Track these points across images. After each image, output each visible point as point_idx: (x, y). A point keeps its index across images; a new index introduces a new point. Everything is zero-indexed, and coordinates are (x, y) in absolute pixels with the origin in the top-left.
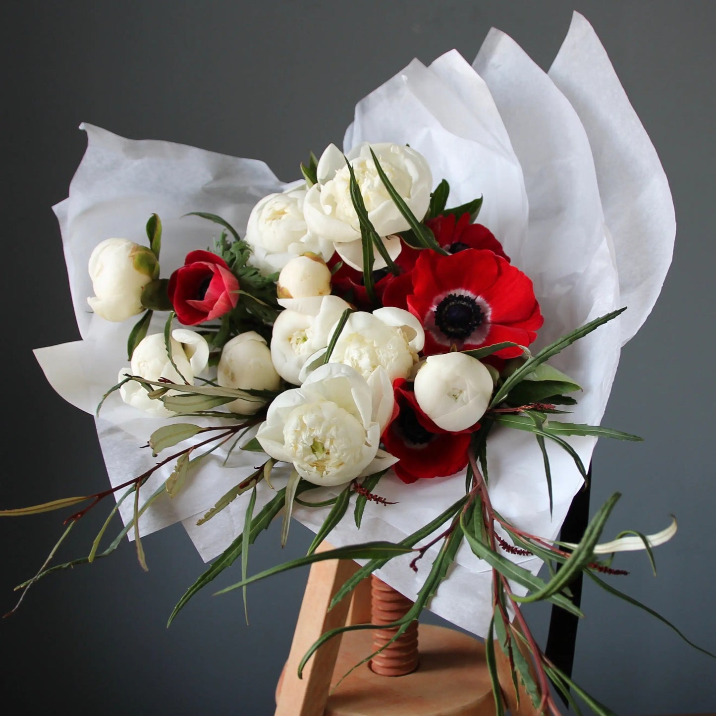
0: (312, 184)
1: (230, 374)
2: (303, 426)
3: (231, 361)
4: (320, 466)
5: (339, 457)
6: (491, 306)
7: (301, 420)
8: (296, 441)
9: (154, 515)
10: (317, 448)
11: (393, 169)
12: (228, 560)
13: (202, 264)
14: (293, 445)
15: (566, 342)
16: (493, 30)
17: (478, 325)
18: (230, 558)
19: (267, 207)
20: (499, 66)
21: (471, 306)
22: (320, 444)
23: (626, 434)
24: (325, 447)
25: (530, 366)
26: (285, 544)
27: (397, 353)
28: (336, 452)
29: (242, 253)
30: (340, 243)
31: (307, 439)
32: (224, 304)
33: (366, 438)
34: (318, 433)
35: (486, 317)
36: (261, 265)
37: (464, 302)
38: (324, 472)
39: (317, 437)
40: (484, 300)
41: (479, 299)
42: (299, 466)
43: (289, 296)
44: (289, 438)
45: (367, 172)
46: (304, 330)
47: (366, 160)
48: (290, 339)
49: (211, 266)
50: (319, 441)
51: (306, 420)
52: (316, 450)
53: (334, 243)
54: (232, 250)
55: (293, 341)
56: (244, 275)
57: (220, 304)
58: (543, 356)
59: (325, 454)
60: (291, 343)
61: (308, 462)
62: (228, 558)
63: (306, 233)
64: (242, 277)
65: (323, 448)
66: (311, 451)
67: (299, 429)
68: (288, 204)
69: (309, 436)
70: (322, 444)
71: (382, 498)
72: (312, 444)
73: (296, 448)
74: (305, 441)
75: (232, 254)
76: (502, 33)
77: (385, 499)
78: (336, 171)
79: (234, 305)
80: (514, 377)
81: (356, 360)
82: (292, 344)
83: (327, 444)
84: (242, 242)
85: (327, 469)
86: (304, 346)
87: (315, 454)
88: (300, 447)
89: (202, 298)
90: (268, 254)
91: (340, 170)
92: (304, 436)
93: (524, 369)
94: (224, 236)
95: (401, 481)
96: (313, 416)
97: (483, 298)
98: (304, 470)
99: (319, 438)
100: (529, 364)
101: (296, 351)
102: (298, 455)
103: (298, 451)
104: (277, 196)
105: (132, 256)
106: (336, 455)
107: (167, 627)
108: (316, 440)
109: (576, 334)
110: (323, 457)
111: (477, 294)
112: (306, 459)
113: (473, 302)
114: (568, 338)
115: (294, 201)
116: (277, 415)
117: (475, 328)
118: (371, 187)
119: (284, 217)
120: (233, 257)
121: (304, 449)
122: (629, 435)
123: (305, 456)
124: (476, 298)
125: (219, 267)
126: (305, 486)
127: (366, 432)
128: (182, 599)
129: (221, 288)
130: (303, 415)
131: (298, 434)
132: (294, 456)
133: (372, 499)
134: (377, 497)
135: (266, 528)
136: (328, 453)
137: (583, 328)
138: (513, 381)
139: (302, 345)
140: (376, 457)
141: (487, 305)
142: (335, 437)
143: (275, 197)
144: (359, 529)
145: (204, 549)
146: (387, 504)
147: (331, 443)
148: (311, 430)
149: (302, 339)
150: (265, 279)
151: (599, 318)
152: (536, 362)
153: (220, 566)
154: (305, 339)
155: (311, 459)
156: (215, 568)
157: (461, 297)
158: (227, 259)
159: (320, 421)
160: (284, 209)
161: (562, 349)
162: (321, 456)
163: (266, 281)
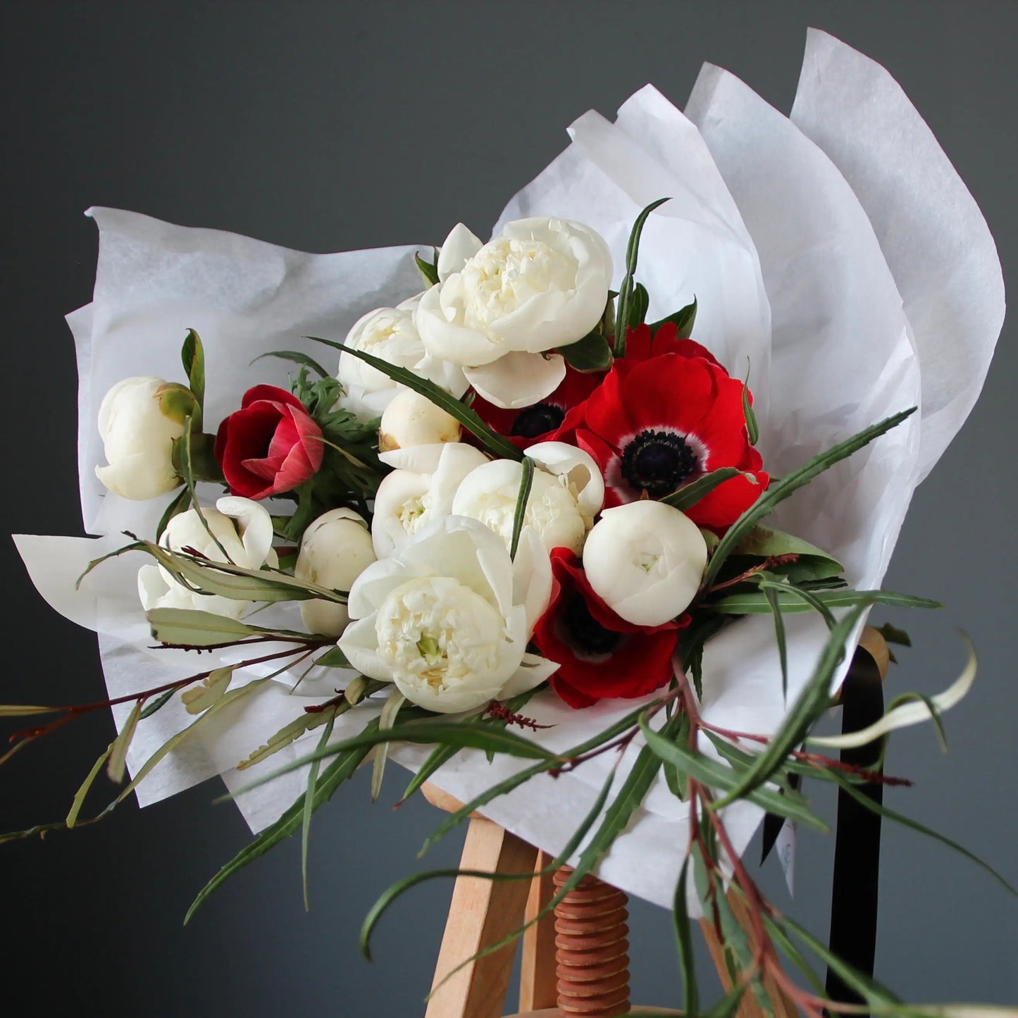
0: (431, 284)
1: (310, 573)
2: (404, 612)
3: (312, 553)
4: (434, 676)
5: (462, 659)
6: (708, 448)
7: (401, 603)
8: (394, 639)
9: (178, 767)
10: (428, 648)
11: (551, 250)
12: (288, 828)
13: (265, 403)
14: (389, 643)
15: (821, 466)
16: (706, 66)
17: (687, 473)
18: (291, 824)
19: (367, 328)
20: (719, 121)
21: (676, 446)
22: (431, 641)
23: (916, 598)
24: (440, 646)
25: (763, 506)
26: (377, 796)
27: (558, 511)
28: (457, 652)
29: (328, 392)
30: (472, 368)
31: (410, 633)
32: (298, 463)
33: (504, 629)
34: (427, 621)
35: (700, 463)
36: (357, 410)
37: (665, 442)
38: (441, 687)
39: (426, 629)
40: (697, 438)
41: (691, 438)
42: (401, 679)
43: (395, 447)
44: (383, 633)
45: (510, 256)
46: (419, 498)
47: (510, 241)
48: (400, 515)
49: (277, 405)
50: (429, 635)
51: (407, 603)
52: (426, 652)
53: (463, 369)
54: (313, 390)
55: (405, 516)
56: (329, 423)
57: (291, 460)
58: (783, 489)
59: (440, 657)
60: (401, 519)
61: (414, 671)
62: (289, 823)
63: (423, 357)
64: (327, 426)
65: (438, 648)
66: (419, 653)
67: (397, 617)
68: (399, 319)
69: (414, 627)
70: (436, 641)
71: (529, 720)
72: (419, 639)
73: (395, 648)
74: (407, 635)
75: (313, 394)
76: (721, 69)
77: (534, 721)
78: (466, 260)
79: (316, 466)
80: (739, 525)
81: (495, 526)
82: (402, 521)
83: (442, 641)
84: (330, 379)
85: (445, 681)
86: (418, 521)
87: (424, 657)
88: (400, 645)
89: (264, 454)
90: (367, 392)
91: (471, 259)
92: (406, 628)
93: (754, 510)
94: (304, 374)
95: (566, 704)
96: (419, 595)
97: (696, 436)
98: (408, 684)
99: (430, 630)
100: (763, 502)
101: (409, 531)
102: (399, 659)
103: (398, 653)
104: (383, 311)
105: (159, 396)
106: (458, 656)
107: (185, 924)
108: (424, 634)
109: (836, 452)
110: (437, 662)
111: (688, 431)
112: (410, 666)
113: (681, 441)
114: (824, 459)
115: (408, 315)
116: (362, 597)
117: (683, 477)
118: (514, 274)
119: (391, 337)
120: (315, 398)
121: (406, 648)
122: (922, 600)
123: (408, 661)
124: (686, 436)
125: (290, 406)
126: (410, 711)
127: (505, 620)
128: (210, 882)
129: (292, 438)
130: (403, 596)
131: (396, 623)
132: (392, 663)
133: (514, 722)
134: (522, 719)
135: (350, 777)
136: (445, 657)
137: (848, 442)
138: (737, 531)
139: (417, 519)
140: (523, 664)
141: (703, 446)
142: (454, 626)
143: (380, 312)
144: (490, 764)
145: (254, 813)
146: (537, 729)
147: (449, 637)
148: (418, 617)
149: (417, 512)
150: (362, 426)
151: (872, 426)
152: (773, 499)
153: (275, 836)
154: (422, 512)
155: (418, 666)
156: (266, 840)
157: (662, 435)
158: (305, 402)
159: (428, 601)
160: (392, 326)
161: (812, 477)
162: (434, 660)
163: (364, 429)
